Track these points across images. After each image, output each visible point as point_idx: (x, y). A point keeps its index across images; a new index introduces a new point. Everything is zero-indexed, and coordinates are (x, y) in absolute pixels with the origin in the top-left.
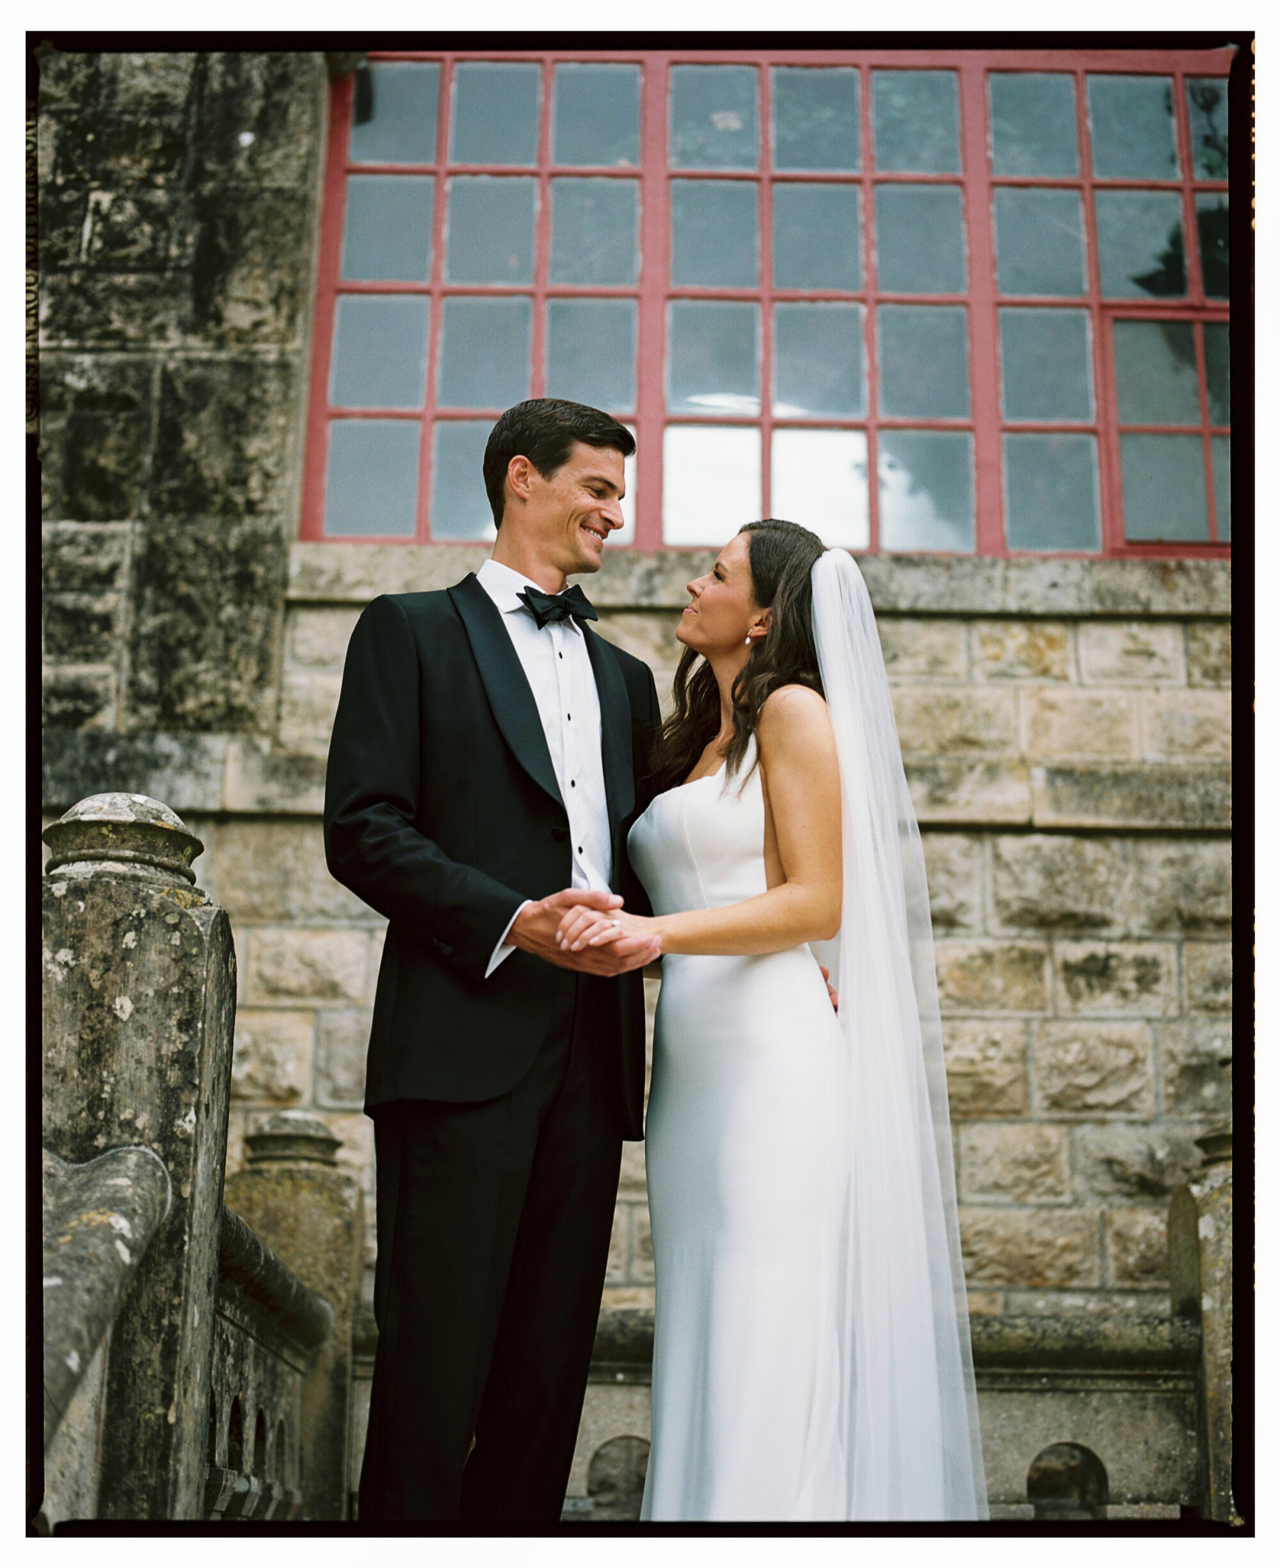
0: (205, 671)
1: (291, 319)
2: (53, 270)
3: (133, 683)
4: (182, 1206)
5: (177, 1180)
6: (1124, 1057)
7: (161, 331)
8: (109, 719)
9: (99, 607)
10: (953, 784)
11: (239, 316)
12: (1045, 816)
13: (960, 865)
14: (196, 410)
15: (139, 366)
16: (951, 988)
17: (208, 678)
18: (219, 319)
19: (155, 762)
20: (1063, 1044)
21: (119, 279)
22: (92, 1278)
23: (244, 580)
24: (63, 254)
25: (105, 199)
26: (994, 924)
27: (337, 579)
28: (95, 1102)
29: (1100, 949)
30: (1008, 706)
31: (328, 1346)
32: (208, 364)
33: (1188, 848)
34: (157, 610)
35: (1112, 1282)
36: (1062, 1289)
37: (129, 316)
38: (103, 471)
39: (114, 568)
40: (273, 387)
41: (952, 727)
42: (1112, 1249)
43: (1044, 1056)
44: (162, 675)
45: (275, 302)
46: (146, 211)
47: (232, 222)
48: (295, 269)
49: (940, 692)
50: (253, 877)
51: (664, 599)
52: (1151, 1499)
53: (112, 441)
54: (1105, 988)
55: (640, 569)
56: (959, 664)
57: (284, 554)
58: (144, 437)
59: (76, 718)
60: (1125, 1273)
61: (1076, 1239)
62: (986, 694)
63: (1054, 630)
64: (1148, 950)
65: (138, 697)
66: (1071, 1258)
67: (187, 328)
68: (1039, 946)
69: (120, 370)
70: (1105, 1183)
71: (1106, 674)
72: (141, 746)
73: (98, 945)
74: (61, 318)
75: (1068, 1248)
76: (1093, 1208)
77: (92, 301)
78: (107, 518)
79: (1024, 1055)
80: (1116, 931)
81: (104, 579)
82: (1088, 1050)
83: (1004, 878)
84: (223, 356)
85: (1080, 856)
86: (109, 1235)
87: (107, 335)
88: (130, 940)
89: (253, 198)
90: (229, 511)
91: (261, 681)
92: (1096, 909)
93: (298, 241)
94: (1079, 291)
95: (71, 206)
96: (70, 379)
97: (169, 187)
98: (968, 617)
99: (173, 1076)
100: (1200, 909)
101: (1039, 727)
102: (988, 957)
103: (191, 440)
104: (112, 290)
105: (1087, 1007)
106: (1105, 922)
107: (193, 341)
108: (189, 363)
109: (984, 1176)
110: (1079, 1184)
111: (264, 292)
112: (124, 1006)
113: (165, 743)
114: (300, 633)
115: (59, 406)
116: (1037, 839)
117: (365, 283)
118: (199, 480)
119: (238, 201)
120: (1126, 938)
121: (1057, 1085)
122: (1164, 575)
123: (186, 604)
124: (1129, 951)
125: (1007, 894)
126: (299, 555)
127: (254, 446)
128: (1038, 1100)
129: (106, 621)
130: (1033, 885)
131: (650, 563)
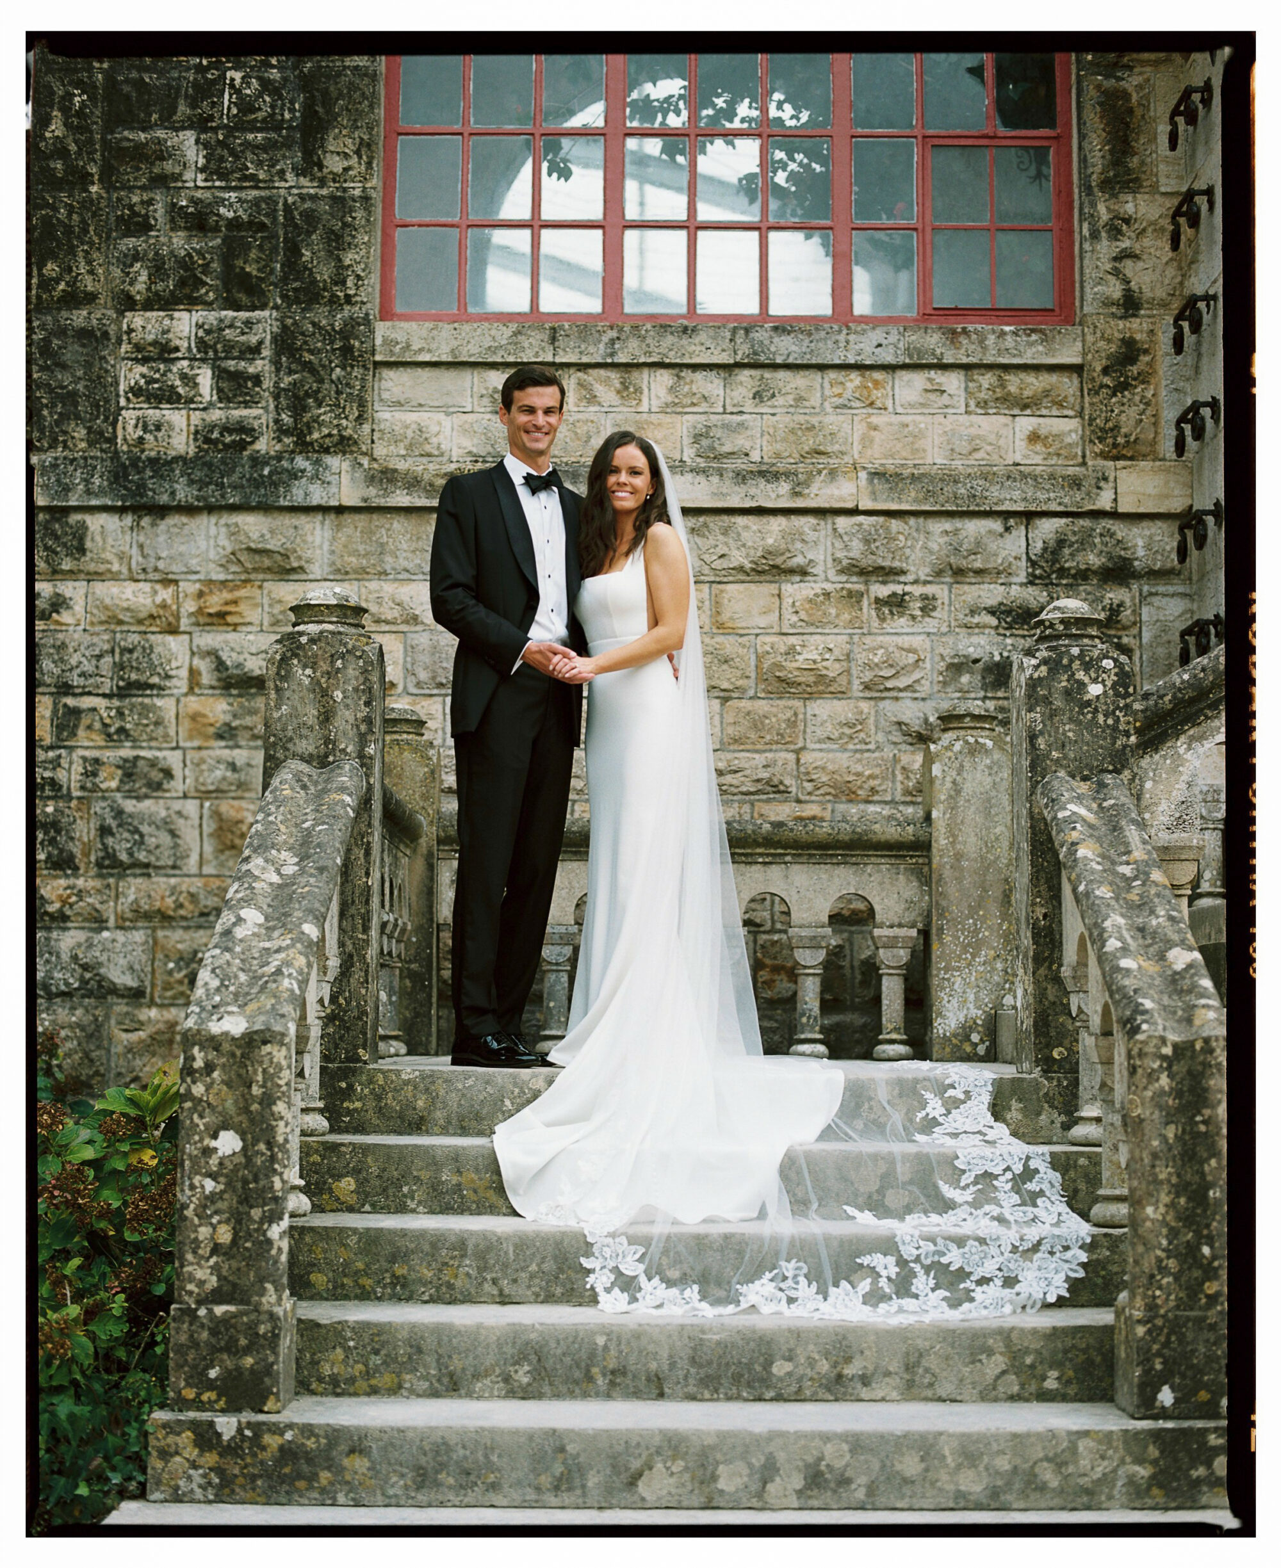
0: (324, 413)
1: (369, 164)
2: (205, 130)
3: (276, 421)
4: (370, 787)
5: (367, 776)
6: (912, 658)
7: (282, 172)
8: (262, 445)
9: (251, 370)
10: (807, 484)
11: (335, 164)
12: (866, 504)
13: (811, 536)
14: (309, 234)
15: (270, 200)
16: (803, 615)
17: (326, 418)
18: (321, 166)
19: (295, 475)
20: (873, 650)
21: (250, 137)
22: (340, 825)
23: (347, 350)
24: (211, 118)
25: (237, 76)
26: (831, 574)
27: (408, 346)
28: (328, 740)
29: (898, 589)
30: (847, 427)
31: (423, 841)
32: (314, 198)
33: (958, 523)
34: (290, 372)
35: (899, 797)
36: (868, 802)
37: (260, 164)
38: (249, 274)
39: (261, 343)
40: (359, 214)
41: (809, 443)
42: (900, 777)
43: (861, 657)
44: (296, 416)
45: (358, 153)
46: (265, 84)
47: (325, 93)
48: (370, 128)
49: (802, 419)
50: (361, 548)
51: (622, 358)
52: (900, 925)
53: (253, 254)
54: (902, 615)
55: (605, 339)
56: (815, 400)
57: (372, 331)
58: (274, 250)
59: (242, 446)
60: (907, 792)
61: (877, 771)
62: (833, 420)
63: (878, 375)
64: (929, 590)
65: (281, 431)
66: (872, 783)
67: (299, 172)
68: (861, 587)
69: (256, 202)
70: (897, 737)
71: (912, 406)
72: (285, 464)
73: (324, 666)
74: (213, 166)
75: (871, 777)
76: (888, 752)
77: (233, 153)
78: (253, 308)
79: (848, 657)
80: (910, 578)
81: (254, 351)
82: (888, 654)
83: (839, 544)
84: (324, 192)
85: (888, 530)
86: (345, 805)
87: (245, 178)
88: (339, 663)
89: (339, 74)
90: (333, 301)
91: (360, 419)
92: (896, 564)
93: (371, 106)
94: (911, 126)
95: (213, 82)
96: (222, 210)
97: (281, 68)
98: (822, 367)
99: (363, 728)
100: (964, 563)
101: (867, 442)
102: (827, 595)
103: (307, 254)
104: (247, 144)
105: (889, 626)
106: (903, 572)
107: (303, 181)
108: (302, 197)
109: (820, 733)
110: (881, 737)
111: (350, 146)
112: (338, 695)
113: (301, 462)
114: (384, 384)
115: (216, 229)
116: (861, 519)
117: (418, 127)
118: (314, 282)
119: (328, 77)
120: (916, 582)
121: (868, 676)
122: (953, 336)
123: (308, 367)
124: (917, 590)
125: (839, 555)
126: (382, 330)
127: (348, 258)
128: (856, 685)
129: (257, 379)
130: (857, 548)
131: (613, 334)
